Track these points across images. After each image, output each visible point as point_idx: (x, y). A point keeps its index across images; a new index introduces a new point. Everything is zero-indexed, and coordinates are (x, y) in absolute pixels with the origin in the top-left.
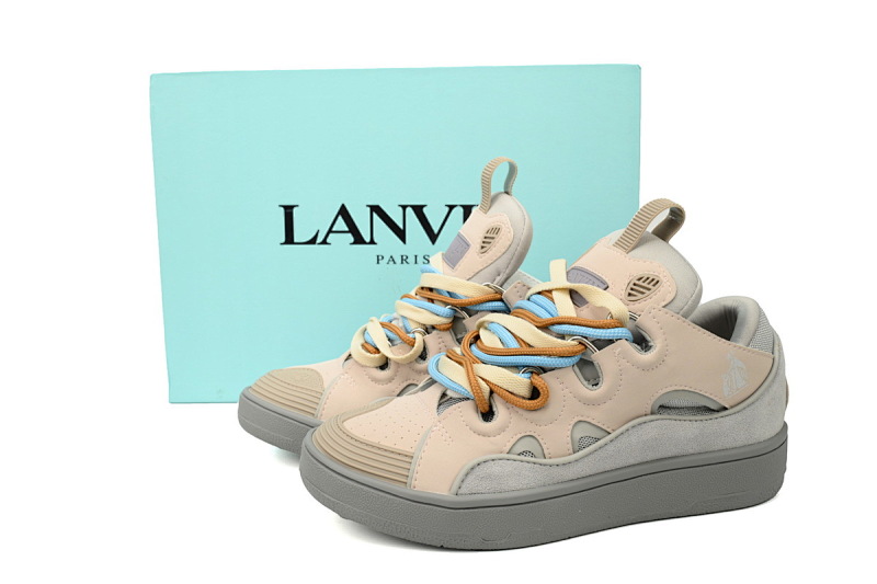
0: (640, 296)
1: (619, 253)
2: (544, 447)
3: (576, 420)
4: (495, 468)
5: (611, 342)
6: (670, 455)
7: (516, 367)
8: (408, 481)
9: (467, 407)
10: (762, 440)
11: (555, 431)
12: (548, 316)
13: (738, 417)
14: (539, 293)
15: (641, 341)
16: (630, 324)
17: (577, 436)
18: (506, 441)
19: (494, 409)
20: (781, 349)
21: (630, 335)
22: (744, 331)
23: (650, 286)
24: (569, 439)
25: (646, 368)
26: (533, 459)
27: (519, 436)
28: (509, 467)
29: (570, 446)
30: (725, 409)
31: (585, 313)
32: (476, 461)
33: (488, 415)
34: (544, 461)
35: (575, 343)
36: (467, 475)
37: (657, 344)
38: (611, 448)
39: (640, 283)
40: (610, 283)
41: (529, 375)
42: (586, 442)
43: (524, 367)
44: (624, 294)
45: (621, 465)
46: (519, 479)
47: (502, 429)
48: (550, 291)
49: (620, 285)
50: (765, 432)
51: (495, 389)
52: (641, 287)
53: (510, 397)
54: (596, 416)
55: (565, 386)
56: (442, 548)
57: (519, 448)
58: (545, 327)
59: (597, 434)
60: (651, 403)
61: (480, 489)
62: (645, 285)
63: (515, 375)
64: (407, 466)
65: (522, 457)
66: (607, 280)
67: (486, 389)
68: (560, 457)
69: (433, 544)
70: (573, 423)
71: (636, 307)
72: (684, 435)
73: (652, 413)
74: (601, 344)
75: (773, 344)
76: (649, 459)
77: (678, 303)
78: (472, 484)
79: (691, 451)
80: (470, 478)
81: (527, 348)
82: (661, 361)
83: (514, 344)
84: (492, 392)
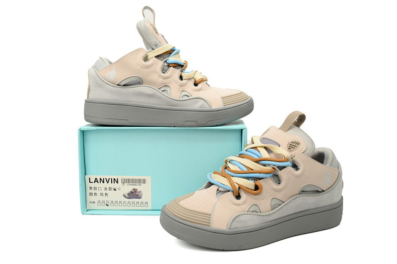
0: (293, 149)
1: (282, 132)
2: (261, 208)
3: (272, 198)
4: (243, 218)
5: (284, 167)
6: (305, 209)
7: (248, 178)
8: (210, 225)
9: (230, 194)
10: (336, 202)
11: (264, 202)
12: (258, 158)
13: (328, 194)
14: (251, 148)
15: (295, 166)
16: (291, 160)
17: (273, 204)
18: (246, 207)
19: (241, 195)
20: (341, 168)
21: (291, 164)
22: (328, 161)
23: (296, 145)
24: (270, 205)
25: (298, 177)
26: (257, 214)
27: (251, 205)
28: (248, 217)
29: (270, 208)
30: (324, 191)
31: (272, 156)
32: (236, 216)
33: (238, 197)
34: (261, 214)
35: (271, 168)
36: (233, 221)
37: (301, 167)
38: (285, 208)
39: (292, 144)
40: (280, 144)
41: (253, 181)
42: (276, 206)
43: (251, 178)
44: (287, 148)
45: (288, 214)
46: (251, 222)
47: (244, 203)
48: (256, 147)
49: (285, 145)
50: (337, 200)
51: (241, 187)
52: (292, 146)
53: (247, 190)
54: (280, 196)
55: (268, 185)
56: (223, 250)
57: (251, 210)
58: (257, 162)
59: (280, 203)
60: (299, 190)
61: (239, 226)
62: (294, 145)
63: (248, 181)
64: (209, 219)
65: (252, 213)
66: (279, 143)
67: (237, 186)
68: (266, 212)
69: (220, 249)
70: (271, 199)
71: (292, 153)
72: (310, 202)
73: (299, 194)
74: (281, 168)
75: (338, 166)
76: (297, 211)
77: (307, 152)
78: (235, 225)
79: (312, 208)
80: (234, 222)
81: (251, 170)
82: (303, 174)
83: (245, 169)
84: (239, 188)
